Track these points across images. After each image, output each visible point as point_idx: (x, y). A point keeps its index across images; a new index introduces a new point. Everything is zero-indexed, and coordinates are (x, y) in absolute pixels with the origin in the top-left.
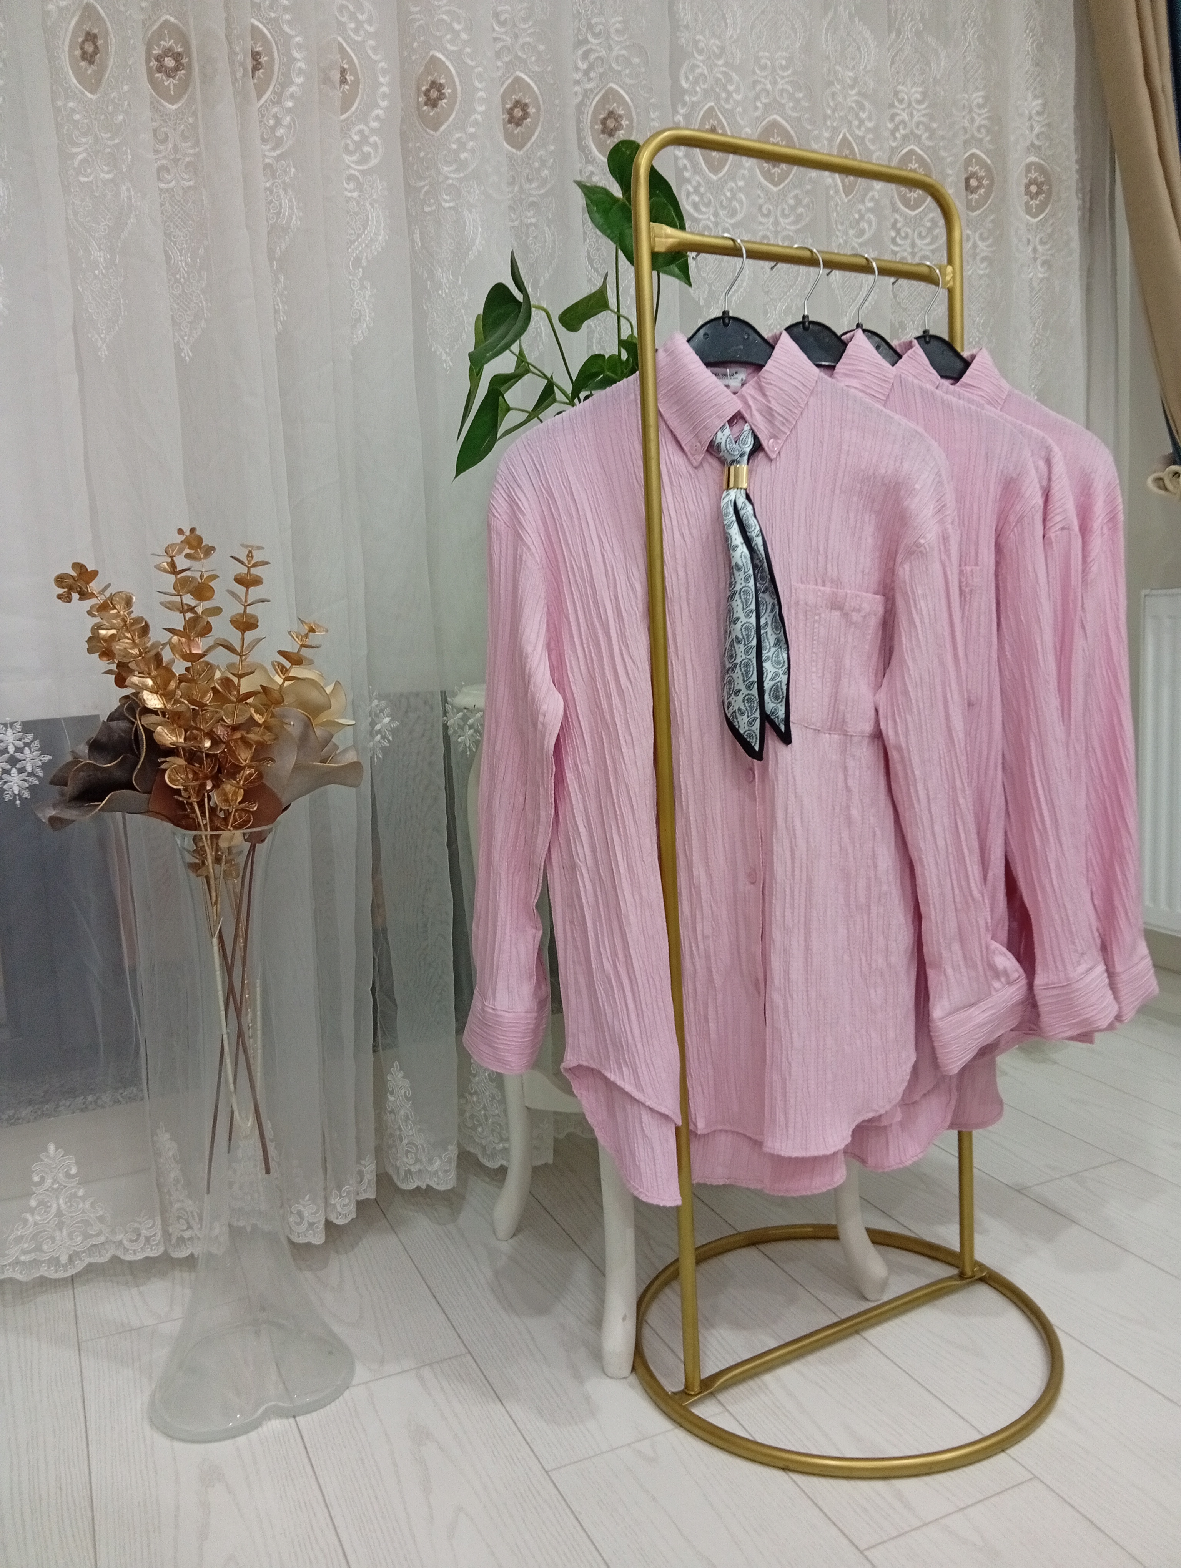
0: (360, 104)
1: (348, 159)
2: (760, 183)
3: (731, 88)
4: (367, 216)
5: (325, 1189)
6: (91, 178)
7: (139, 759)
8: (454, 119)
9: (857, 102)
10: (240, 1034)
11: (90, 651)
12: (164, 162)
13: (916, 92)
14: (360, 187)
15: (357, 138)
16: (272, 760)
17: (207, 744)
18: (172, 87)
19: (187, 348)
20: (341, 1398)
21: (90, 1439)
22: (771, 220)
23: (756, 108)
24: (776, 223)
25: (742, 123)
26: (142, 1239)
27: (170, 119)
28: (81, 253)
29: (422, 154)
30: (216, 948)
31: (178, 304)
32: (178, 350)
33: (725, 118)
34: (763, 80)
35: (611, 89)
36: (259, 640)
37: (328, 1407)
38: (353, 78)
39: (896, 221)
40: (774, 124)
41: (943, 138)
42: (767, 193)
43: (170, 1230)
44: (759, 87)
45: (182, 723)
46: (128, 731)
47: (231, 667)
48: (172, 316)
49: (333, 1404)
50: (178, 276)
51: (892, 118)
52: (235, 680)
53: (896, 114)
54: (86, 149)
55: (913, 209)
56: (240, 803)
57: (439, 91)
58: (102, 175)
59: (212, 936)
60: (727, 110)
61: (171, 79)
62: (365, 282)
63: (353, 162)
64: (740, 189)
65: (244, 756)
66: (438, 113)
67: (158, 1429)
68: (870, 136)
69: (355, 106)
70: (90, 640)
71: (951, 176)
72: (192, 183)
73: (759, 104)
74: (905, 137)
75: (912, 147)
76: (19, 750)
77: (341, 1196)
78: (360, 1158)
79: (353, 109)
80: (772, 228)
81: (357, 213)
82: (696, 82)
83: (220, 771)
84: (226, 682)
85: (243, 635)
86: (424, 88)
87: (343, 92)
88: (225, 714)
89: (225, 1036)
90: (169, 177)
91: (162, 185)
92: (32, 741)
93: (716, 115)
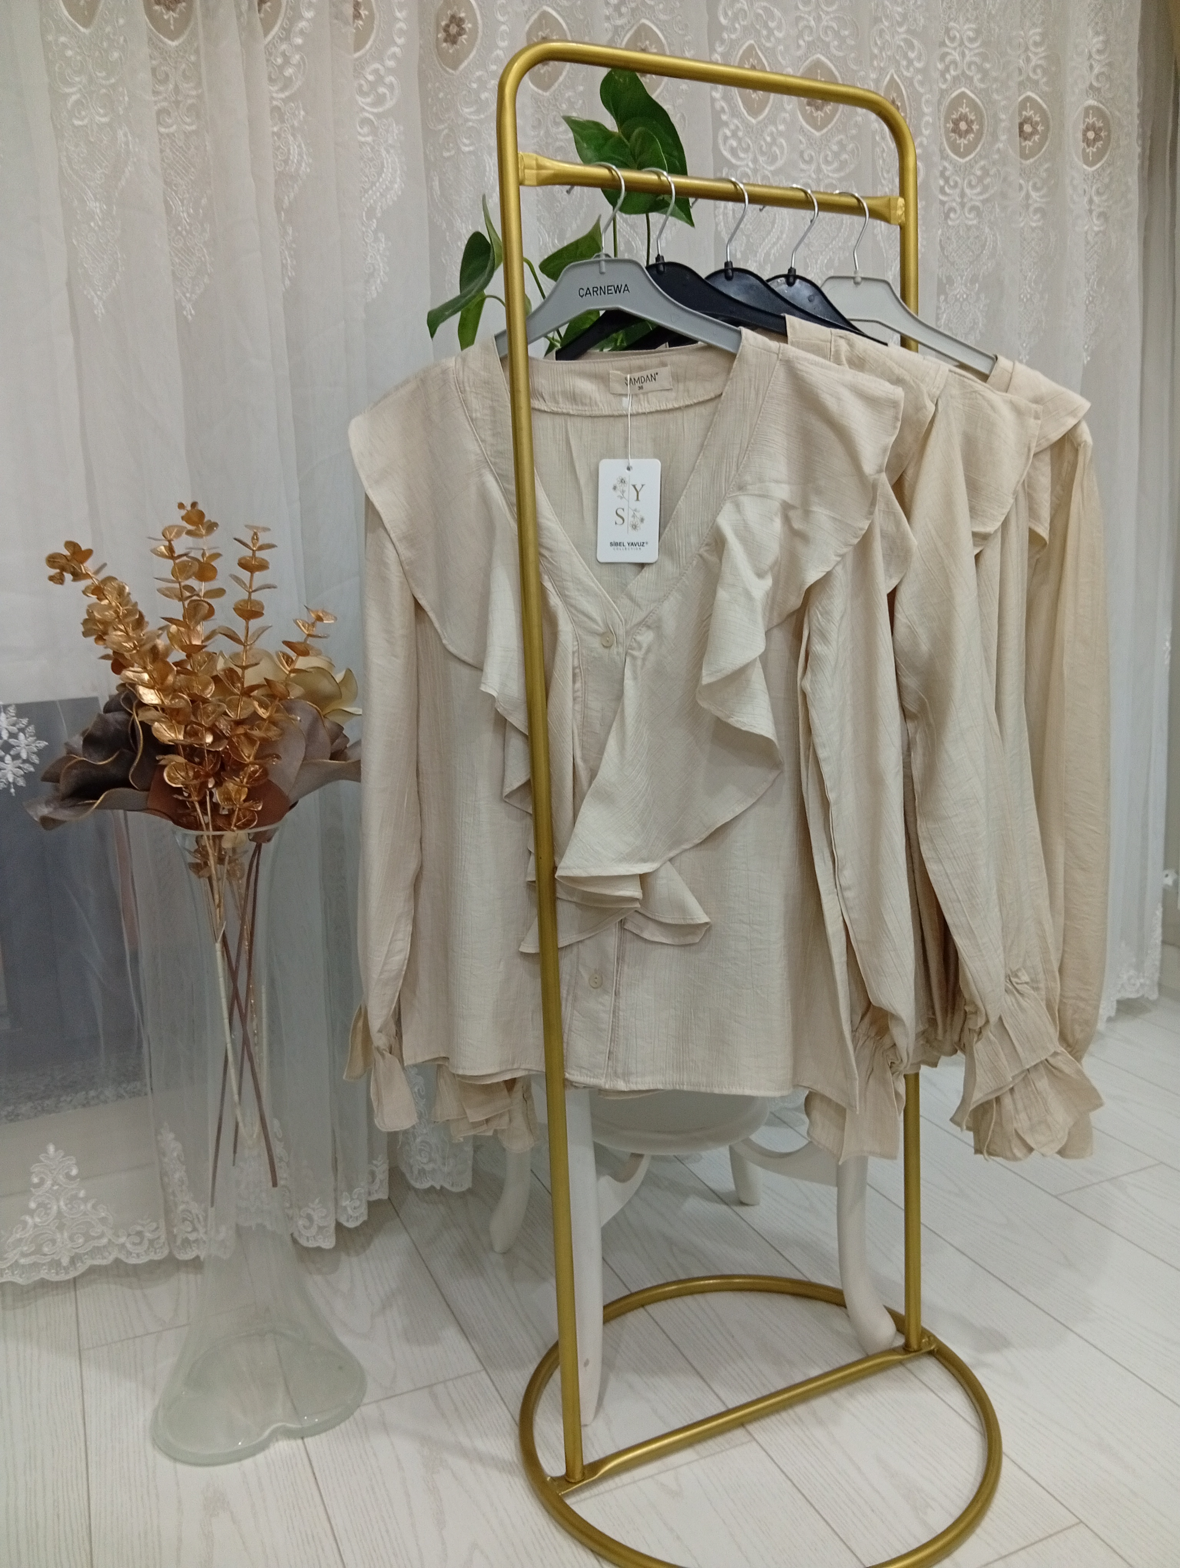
0: (374, 41)
1: (360, 100)
2: (801, 127)
3: (772, 25)
4: (382, 163)
5: (335, 1190)
6: (86, 121)
7: (136, 754)
8: (474, 57)
9: (905, 40)
10: (246, 1042)
11: (86, 634)
12: (165, 104)
13: (969, 29)
14: (374, 131)
15: (371, 78)
16: (278, 757)
17: (209, 739)
18: (172, 22)
19: (189, 306)
20: (351, 1419)
21: (89, 1461)
22: (813, 167)
23: (799, 46)
24: (819, 170)
25: (783, 62)
26: (146, 1242)
27: (170, 56)
28: (76, 203)
29: (441, 95)
30: (219, 954)
31: (179, 258)
32: (179, 308)
33: (765, 57)
34: (806, 16)
35: (644, 25)
36: (264, 630)
37: (337, 1428)
38: (367, 13)
39: (945, 168)
40: (818, 64)
41: (996, 79)
42: (809, 137)
43: (175, 1231)
44: (801, 24)
45: (181, 718)
46: (125, 723)
47: (235, 656)
48: (173, 273)
49: (342, 1425)
50: (179, 228)
51: (943, 57)
52: (239, 671)
53: (947, 54)
54: (80, 89)
55: (962, 156)
56: (245, 801)
57: (459, 26)
58: (97, 117)
59: (216, 940)
60: (768, 48)
61: (171, 13)
62: (380, 235)
63: (367, 104)
64: (780, 134)
65: (248, 754)
66: (457, 50)
67: (160, 1449)
68: (919, 77)
69: (370, 43)
70: (85, 622)
71: (1004, 121)
72: (194, 127)
73: (801, 42)
74: (956, 79)
75: (963, 89)
76: (12, 735)
77: (352, 1199)
78: (372, 1157)
79: (368, 46)
80: (814, 176)
81: (371, 160)
82: (735, 18)
83: (223, 767)
84: (231, 672)
85: (247, 623)
86: (443, 23)
87: (357, 28)
88: (229, 707)
89: (229, 1046)
90: (170, 121)
91: (162, 130)
92: (27, 726)
93: (757, 53)
